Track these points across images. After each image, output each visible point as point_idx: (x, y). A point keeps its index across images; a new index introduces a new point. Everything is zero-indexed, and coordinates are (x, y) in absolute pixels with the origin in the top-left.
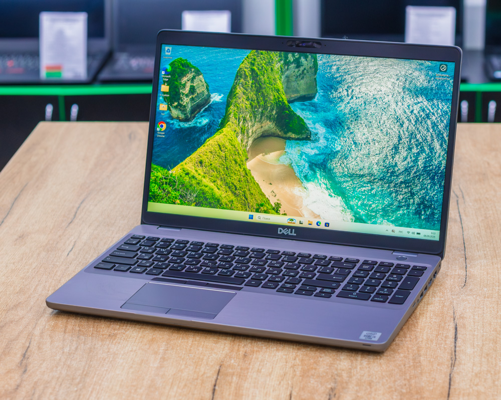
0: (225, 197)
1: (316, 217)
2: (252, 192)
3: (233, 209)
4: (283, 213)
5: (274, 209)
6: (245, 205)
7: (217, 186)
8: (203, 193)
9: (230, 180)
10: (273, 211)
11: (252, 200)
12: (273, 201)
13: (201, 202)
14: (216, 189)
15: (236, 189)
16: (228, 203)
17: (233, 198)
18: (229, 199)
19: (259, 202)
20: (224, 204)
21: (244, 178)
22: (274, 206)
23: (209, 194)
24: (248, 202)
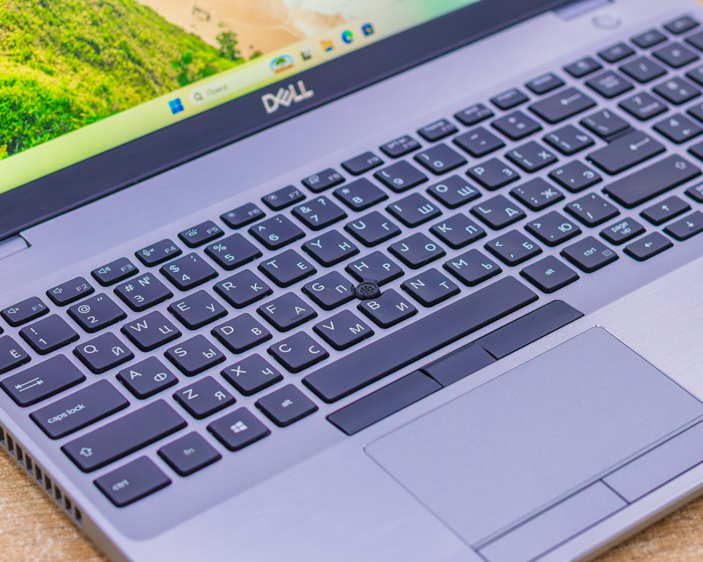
0: (80, 86)
1: (333, 25)
2: (143, 36)
3: (118, 111)
4: (251, 52)
5: (222, 55)
6: (145, 82)
7: (42, 68)
8: (14, 107)
9: (67, 32)
10: (224, 61)
11: (154, 60)
12: (210, 35)
13: (20, 133)
14: (43, 79)
15: (98, 51)
16: (96, 100)
17: (102, 78)
18: (95, 87)
19: (177, 55)
20: (86, 108)
21: (102, 10)
22: (218, 46)
23: (30, 102)
24: (147, 70)
